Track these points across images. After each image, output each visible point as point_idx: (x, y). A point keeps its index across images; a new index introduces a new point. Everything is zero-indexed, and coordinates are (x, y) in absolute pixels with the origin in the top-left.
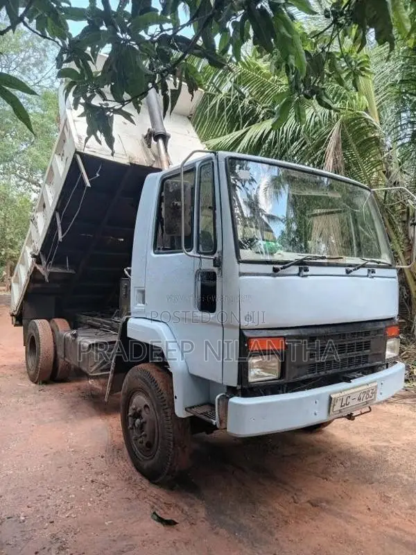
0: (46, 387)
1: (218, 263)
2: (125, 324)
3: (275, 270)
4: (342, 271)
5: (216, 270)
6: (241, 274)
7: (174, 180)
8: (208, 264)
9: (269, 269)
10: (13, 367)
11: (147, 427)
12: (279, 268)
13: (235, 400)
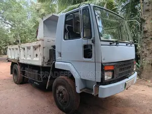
0: (21, 85)
1: (93, 42)
2: (54, 64)
3: (110, 44)
4: (125, 44)
5: (92, 44)
6: (102, 45)
7: (76, 13)
8: (89, 42)
9: (108, 43)
10: (8, 80)
11: (65, 96)
12: (111, 43)
13: (101, 86)
